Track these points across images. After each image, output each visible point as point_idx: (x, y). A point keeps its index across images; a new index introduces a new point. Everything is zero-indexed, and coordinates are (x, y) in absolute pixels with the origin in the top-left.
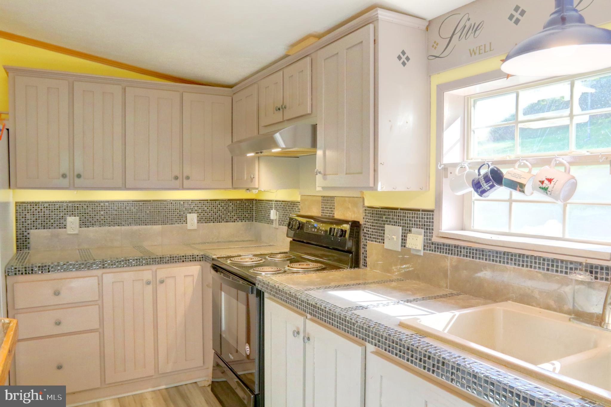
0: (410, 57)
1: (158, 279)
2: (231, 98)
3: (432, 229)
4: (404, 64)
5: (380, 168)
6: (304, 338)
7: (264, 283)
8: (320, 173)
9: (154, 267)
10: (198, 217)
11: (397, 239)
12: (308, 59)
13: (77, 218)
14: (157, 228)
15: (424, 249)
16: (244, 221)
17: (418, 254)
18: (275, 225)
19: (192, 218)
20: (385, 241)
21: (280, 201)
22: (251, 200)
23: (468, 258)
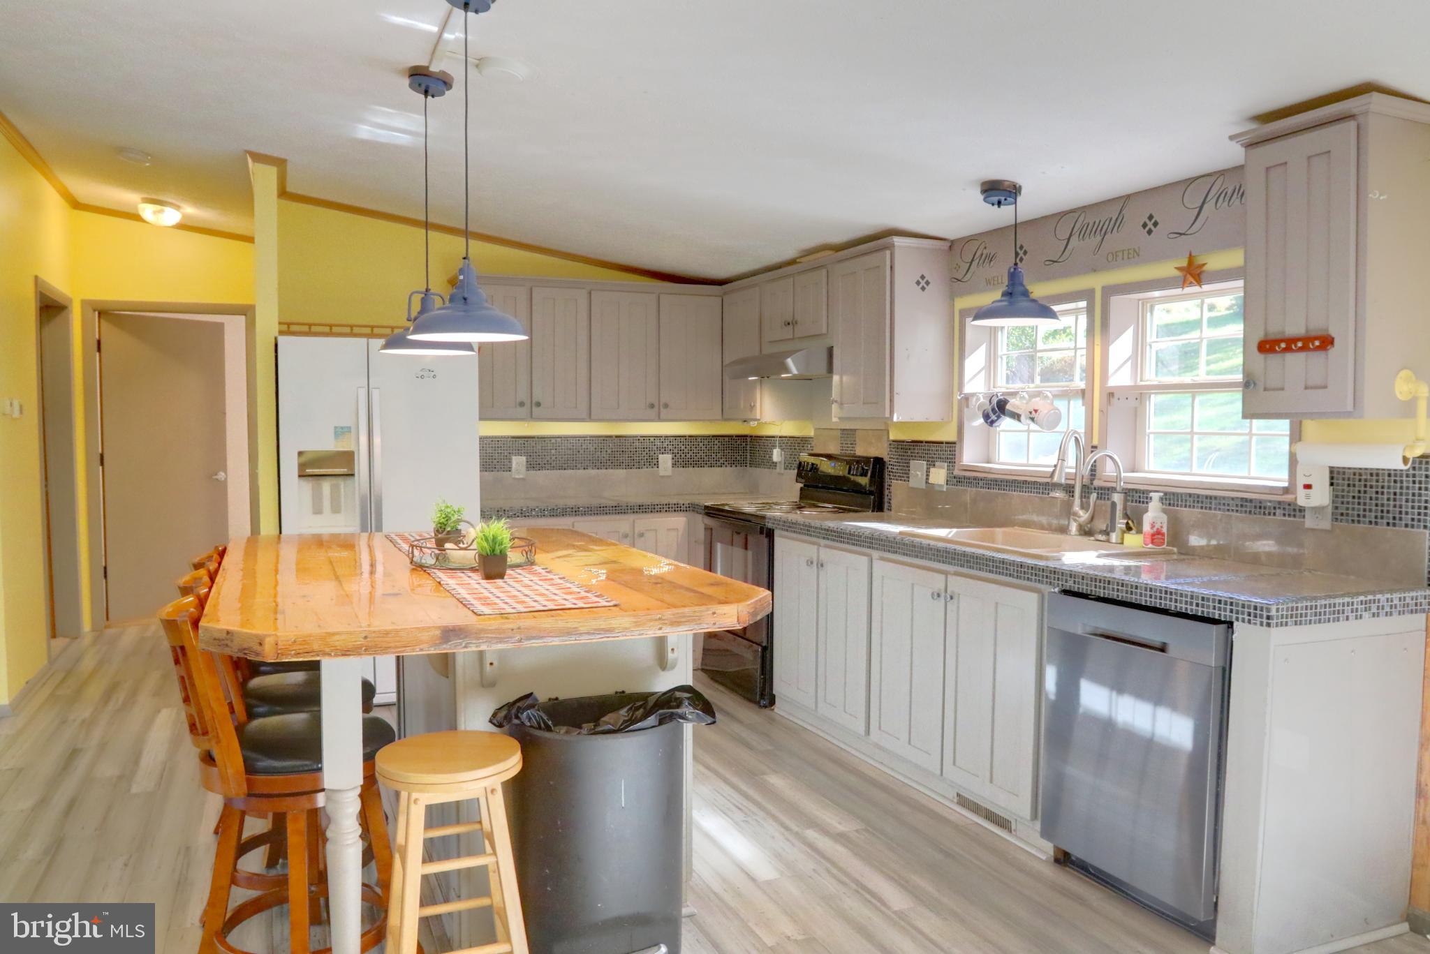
0: (930, 281)
1: (636, 532)
2: (720, 299)
3: (955, 462)
4: (923, 289)
5: (896, 398)
6: (817, 565)
7: (775, 520)
8: (836, 401)
9: (632, 517)
10: (673, 459)
11: (922, 475)
12: (824, 272)
13: (524, 458)
14: (621, 473)
15: (947, 484)
16: (734, 466)
17: (941, 489)
18: (780, 468)
19: (666, 460)
20: (910, 480)
21: (786, 437)
22: (743, 437)
23: (985, 490)
